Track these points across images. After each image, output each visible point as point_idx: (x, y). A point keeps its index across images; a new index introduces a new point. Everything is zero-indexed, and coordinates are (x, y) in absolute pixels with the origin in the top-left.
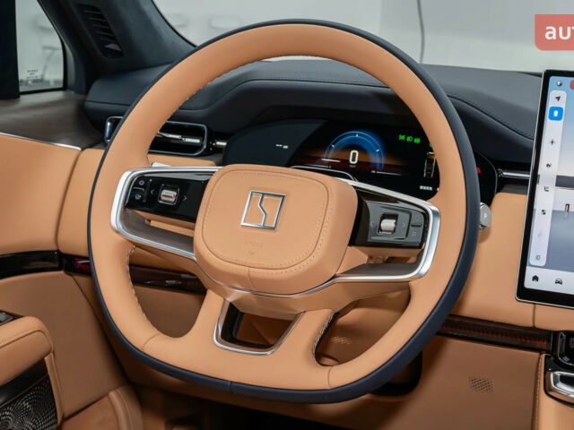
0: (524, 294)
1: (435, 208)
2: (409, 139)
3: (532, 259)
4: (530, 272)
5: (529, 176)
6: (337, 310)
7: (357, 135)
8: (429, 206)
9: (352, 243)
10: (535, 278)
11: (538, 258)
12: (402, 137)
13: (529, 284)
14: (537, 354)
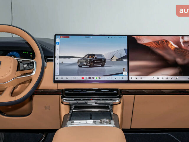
0: (55, 82)
1: (35, 61)
2: (26, 53)
3: (56, 74)
4: (56, 77)
5: (53, 59)
6: (15, 86)
7: (13, 53)
8: (34, 61)
9: (17, 71)
10: (57, 78)
11: (57, 74)
12: (24, 52)
13: (56, 79)
14: (59, 96)
